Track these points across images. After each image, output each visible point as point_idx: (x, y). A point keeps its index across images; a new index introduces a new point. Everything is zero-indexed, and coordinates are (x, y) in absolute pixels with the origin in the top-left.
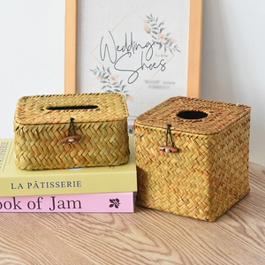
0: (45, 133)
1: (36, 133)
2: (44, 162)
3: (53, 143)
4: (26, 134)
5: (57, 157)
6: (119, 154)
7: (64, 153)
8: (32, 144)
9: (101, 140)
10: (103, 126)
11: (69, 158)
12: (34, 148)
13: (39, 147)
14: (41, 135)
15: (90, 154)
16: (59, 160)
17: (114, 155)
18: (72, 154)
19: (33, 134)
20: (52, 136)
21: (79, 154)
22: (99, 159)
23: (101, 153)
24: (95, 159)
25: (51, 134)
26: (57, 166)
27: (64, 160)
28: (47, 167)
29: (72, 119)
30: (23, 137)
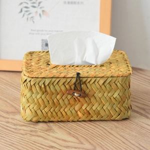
0: (52, 87)
1: (43, 86)
2: (49, 114)
3: (58, 97)
4: (33, 87)
5: (62, 110)
6: (122, 109)
7: (69, 107)
8: (38, 97)
9: (105, 95)
10: (108, 82)
11: (74, 112)
12: (40, 100)
13: (45, 100)
14: (48, 88)
15: (94, 108)
16: (64, 113)
17: (117, 109)
18: (77, 107)
19: (40, 87)
20: (58, 90)
21: (84, 108)
22: (102, 113)
23: (105, 108)
24: (99, 113)
25: (57, 87)
26: (62, 119)
27: (69, 113)
28: (52, 119)
29: (78, 74)
30: (31, 90)
